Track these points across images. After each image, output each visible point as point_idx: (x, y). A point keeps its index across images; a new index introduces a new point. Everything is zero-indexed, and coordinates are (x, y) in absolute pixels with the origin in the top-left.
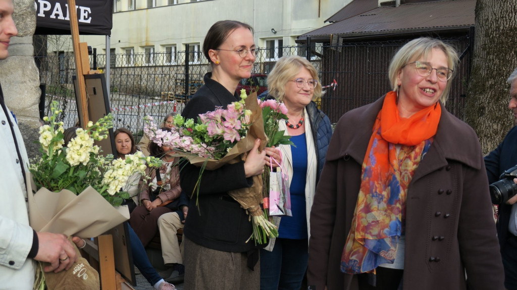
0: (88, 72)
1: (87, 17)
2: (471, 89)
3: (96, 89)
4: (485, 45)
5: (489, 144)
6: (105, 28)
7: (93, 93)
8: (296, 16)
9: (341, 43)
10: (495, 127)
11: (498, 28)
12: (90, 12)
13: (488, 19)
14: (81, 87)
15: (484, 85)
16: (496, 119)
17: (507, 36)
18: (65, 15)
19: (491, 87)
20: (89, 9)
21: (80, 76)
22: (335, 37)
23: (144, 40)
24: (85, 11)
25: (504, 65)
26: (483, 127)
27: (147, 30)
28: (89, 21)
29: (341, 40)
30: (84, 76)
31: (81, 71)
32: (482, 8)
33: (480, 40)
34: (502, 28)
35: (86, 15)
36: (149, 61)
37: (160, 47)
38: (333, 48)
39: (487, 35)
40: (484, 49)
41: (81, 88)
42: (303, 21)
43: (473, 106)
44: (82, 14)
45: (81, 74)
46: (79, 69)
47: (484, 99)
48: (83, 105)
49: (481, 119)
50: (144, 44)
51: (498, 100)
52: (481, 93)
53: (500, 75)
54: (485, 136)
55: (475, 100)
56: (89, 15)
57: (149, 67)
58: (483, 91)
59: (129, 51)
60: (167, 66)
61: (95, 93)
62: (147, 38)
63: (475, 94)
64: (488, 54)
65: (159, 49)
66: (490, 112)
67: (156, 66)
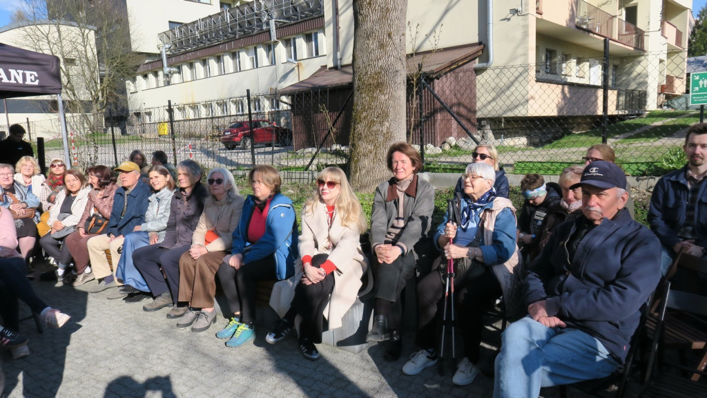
1: (33, 80)
4: (359, 86)
5: (366, 161)
10: (370, 148)
12: (37, 76)
13: (360, 67)
15: (360, 117)
16: (370, 142)
17: (373, 79)
18: (9, 78)
19: (365, 118)
20: (35, 73)
23: (191, 101)
24: (31, 75)
25: (373, 101)
26: (362, 149)
27: (192, 95)
28: (37, 83)
35: (33, 78)
39: (360, 79)
40: (359, 90)
43: (354, 133)
44: (28, 78)
47: (360, 127)
50: (191, 105)
51: (370, 127)
52: (358, 123)
53: (371, 109)
54: (363, 155)
55: (355, 129)
56: (36, 78)
58: (360, 121)
59: (182, 110)
62: (193, 100)
63: (355, 124)
64: (361, 93)
66: (366, 136)
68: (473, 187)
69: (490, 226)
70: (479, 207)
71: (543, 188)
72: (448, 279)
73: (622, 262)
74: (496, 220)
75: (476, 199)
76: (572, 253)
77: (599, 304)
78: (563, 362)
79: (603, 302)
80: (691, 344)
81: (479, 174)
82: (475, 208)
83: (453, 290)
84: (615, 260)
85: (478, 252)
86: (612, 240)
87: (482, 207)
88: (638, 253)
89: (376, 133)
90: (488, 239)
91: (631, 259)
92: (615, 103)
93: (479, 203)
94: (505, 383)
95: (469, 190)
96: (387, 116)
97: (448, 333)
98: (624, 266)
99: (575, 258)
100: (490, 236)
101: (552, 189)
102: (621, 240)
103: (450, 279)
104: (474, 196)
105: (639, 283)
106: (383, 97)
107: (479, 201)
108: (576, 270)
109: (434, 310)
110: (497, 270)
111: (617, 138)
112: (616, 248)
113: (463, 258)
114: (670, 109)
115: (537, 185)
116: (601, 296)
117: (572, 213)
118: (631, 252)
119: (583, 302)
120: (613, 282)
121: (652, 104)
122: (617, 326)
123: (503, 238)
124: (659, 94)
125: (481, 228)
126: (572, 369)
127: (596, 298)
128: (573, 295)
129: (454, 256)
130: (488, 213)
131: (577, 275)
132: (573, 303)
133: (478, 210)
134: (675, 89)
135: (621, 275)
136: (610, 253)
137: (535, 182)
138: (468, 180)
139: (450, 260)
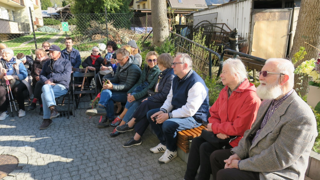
68: (6, 57)
69: (17, 68)
70: (11, 63)
71: (25, 57)
72: (8, 87)
73: (64, 67)
74: (19, 66)
75: (9, 61)
76: (52, 68)
77: (62, 77)
78: (57, 91)
79: (63, 76)
80: (78, 86)
81: (8, 52)
82: (9, 64)
83: (10, 90)
84: (63, 67)
85: (17, 76)
86: (61, 63)
87: (12, 63)
88: (67, 64)
90: (18, 72)
91: (66, 66)
93: (10, 62)
94: (47, 98)
95: (5, 58)
97: (12, 104)
98: (65, 68)
99: (53, 68)
100: (18, 71)
101: (28, 58)
102: (63, 63)
103: (9, 87)
104: (8, 60)
105: (69, 71)
107: (10, 61)
108: (54, 71)
109: (5, 98)
110: (23, 81)
111: (25, 43)
112: (62, 64)
113: (12, 79)
114: (40, 32)
115: (22, 57)
116: (62, 75)
117: (42, 61)
118: (66, 65)
119: (59, 77)
120: (64, 72)
122: (66, 81)
123: (23, 71)
125: (15, 69)
126: (59, 93)
127: (61, 75)
128: (56, 76)
129: (9, 79)
130: (15, 65)
131: (55, 72)
132: (56, 78)
133: (11, 64)
135: (64, 70)
136: (61, 65)
137: (22, 56)
138: (4, 54)
139: (7, 81)
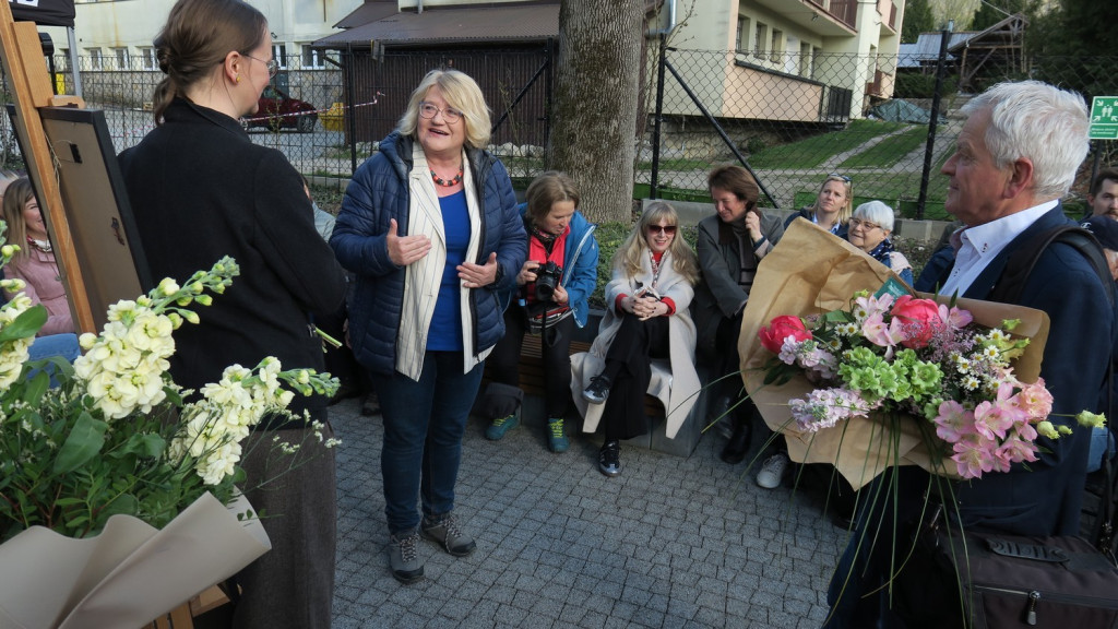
0: (49, 101)
2: (557, 113)
3: (80, 149)
4: (574, 60)
5: (581, 177)
6: (63, 15)
7: (70, 157)
8: (299, 19)
9: (383, 51)
10: (587, 157)
11: (589, 41)
13: (576, 29)
14: (33, 136)
15: (574, 109)
16: (588, 149)
17: (600, 50)
19: (582, 110)
21: (27, 111)
22: (376, 44)
23: (113, 39)
25: (596, 85)
26: (574, 158)
27: (116, 27)
28: (35, 3)
29: (383, 47)
30: (39, 109)
31: (27, 96)
32: (568, 16)
33: (567, 55)
34: (593, 41)
36: (122, 65)
37: (135, 49)
38: (374, 57)
39: (576, 48)
40: (573, 65)
41: (34, 142)
42: (307, 25)
43: (561, 132)
45: (29, 106)
46: (21, 92)
47: (574, 124)
48: (46, 185)
49: (572, 149)
50: (114, 45)
51: (590, 126)
52: (571, 118)
53: (593, 97)
54: (576, 168)
55: (563, 125)
57: (122, 72)
58: (573, 115)
59: (95, 52)
60: (148, 72)
61: (77, 158)
62: (117, 38)
63: (563, 117)
64: (578, 71)
65: (133, 51)
66: (582, 140)
67: (132, 72)
89: (600, 135)
92: (817, 108)
96: (616, 111)
106: (612, 80)
121: (856, 111)
124: (865, 95)
134: (882, 90)
138: (859, 227)
